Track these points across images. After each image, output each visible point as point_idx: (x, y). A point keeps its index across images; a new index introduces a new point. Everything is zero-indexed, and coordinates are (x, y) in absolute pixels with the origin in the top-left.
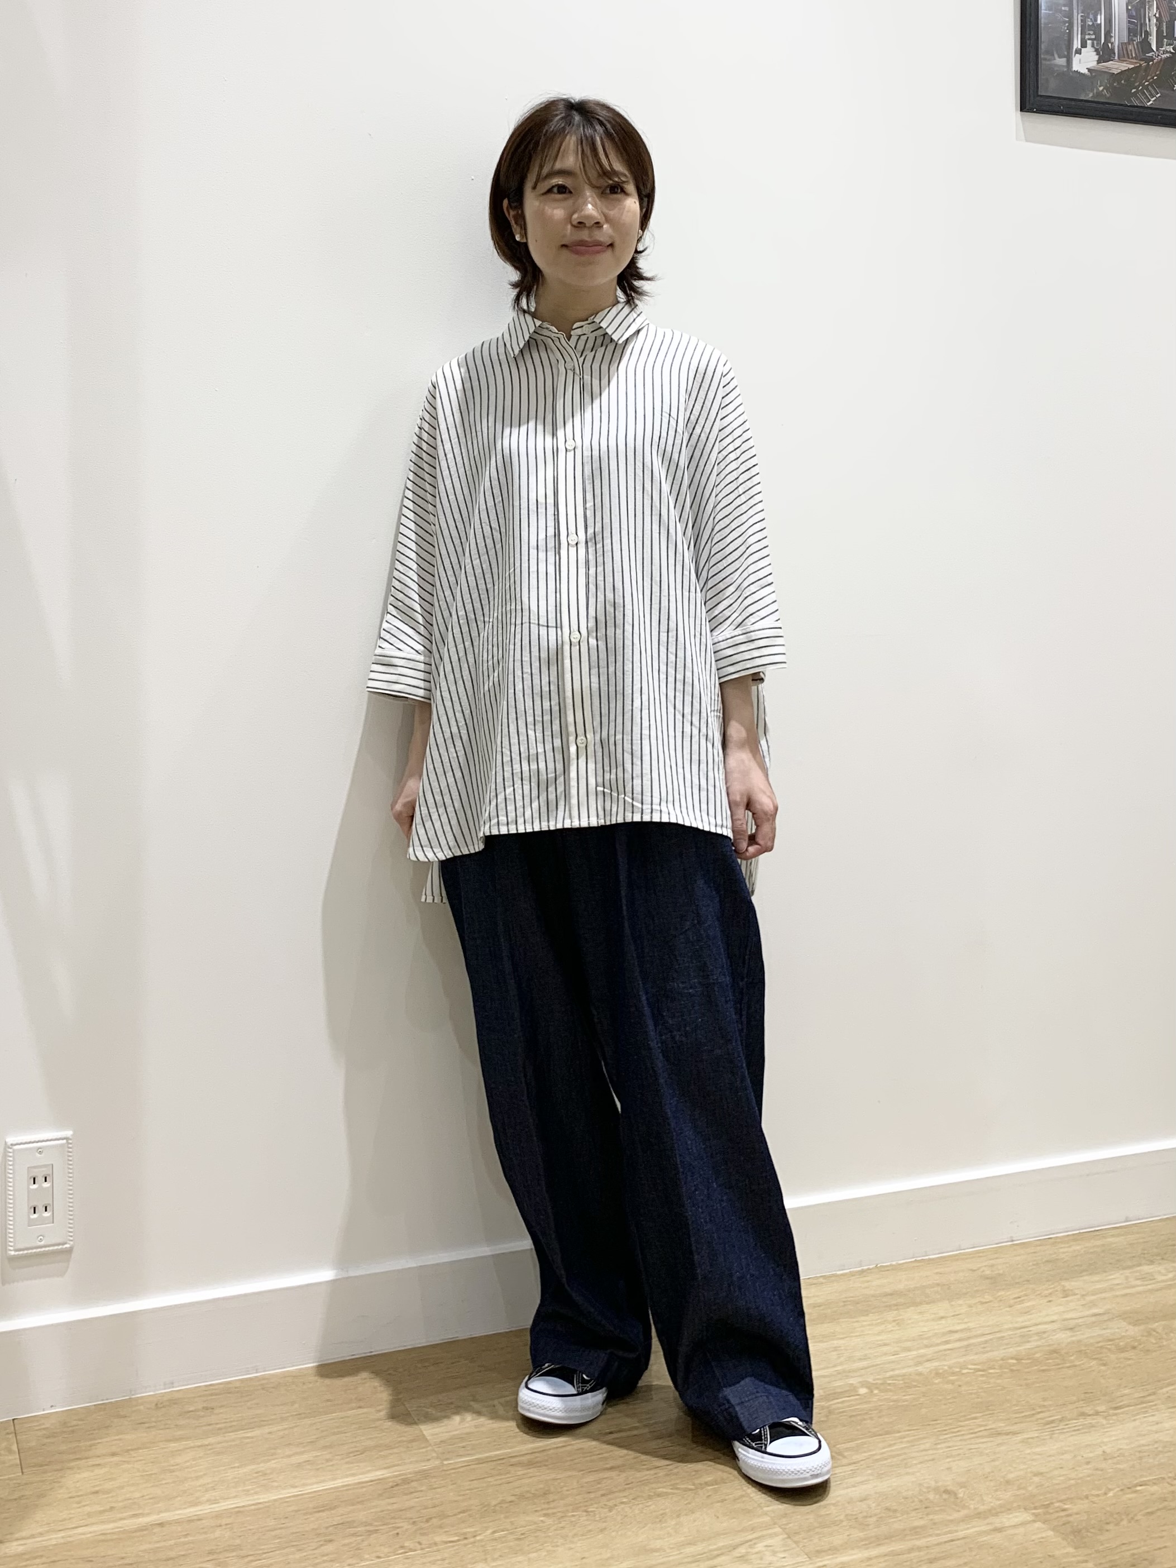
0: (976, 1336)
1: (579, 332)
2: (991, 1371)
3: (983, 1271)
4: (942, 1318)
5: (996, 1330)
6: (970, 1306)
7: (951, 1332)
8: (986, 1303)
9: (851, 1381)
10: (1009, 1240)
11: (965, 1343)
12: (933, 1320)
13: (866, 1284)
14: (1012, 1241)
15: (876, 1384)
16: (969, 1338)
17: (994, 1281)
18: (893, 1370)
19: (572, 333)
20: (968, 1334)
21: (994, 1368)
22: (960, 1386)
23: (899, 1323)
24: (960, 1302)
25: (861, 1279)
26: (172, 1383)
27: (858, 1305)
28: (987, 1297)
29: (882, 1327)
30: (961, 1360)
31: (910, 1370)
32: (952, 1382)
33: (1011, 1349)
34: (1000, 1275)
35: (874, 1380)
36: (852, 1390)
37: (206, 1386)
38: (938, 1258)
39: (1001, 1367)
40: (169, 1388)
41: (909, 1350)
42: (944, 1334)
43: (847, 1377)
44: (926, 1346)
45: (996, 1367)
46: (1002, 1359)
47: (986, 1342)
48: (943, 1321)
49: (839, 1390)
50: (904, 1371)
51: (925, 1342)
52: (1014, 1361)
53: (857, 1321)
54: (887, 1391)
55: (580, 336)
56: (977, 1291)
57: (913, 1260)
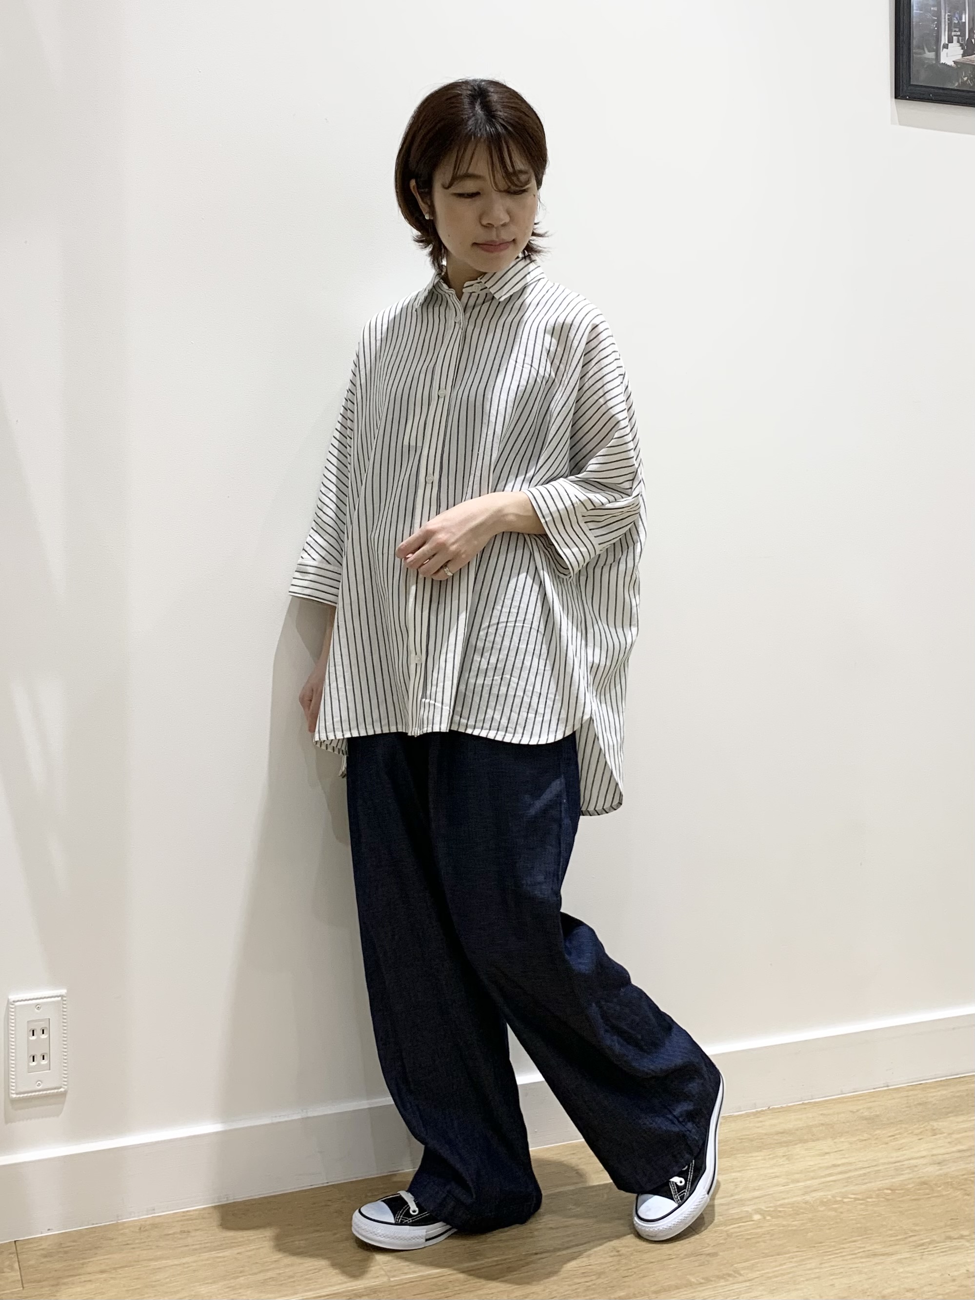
0: (856, 1170)
1: (470, 290)
2: (869, 1200)
3: (862, 1113)
4: (827, 1153)
5: (875, 1163)
6: (851, 1143)
7: (835, 1166)
8: (865, 1140)
9: (748, 1209)
10: (885, 1085)
11: (847, 1175)
12: (819, 1155)
13: (759, 1125)
14: (888, 1086)
15: (769, 1211)
16: (850, 1171)
17: (872, 1121)
18: (784, 1199)
19: (464, 290)
20: (850, 1168)
21: (871, 1198)
22: (842, 1213)
23: (789, 1158)
24: (842, 1140)
25: (756, 1119)
26: (154, 1210)
27: (753, 1142)
28: (866, 1136)
29: (775, 1161)
30: (843, 1190)
31: (799, 1199)
32: (835, 1210)
33: (887, 1181)
34: (877, 1116)
35: (767, 1208)
36: (748, 1217)
37: (184, 1212)
38: (823, 1101)
39: (878, 1196)
40: (152, 1214)
41: (798, 1181)
42: (828, 1168)
43: (744, 1205)
44: (813, 1178)
45: (874, 1196)
46: (879, 1190)
47: (865, 1174)
48: (827, 1157)
49: (736, 1217)
50: (794, 1199)
51: (812, 1174)
52: (889, 1192)
53: (752, 1157)
54: (779, 1217)
55: (471, 293)
56: (857, 1130)
57: (801, 1103)
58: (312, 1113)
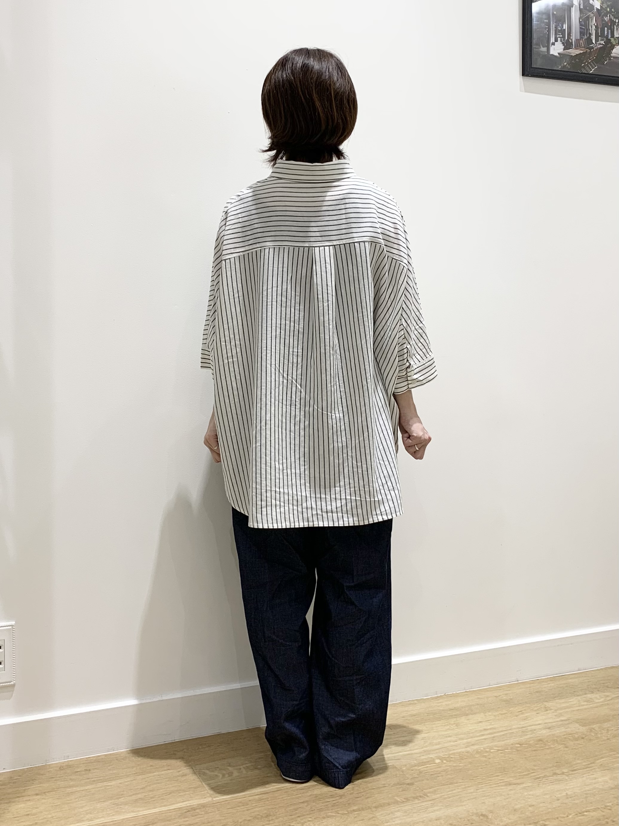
0: (498, 732)
2: (506, 751)
3: (502, 697)
4: (480, 722)
5: (509, 728)
6: (495, 716)
7: (485, 730)
8: (504, 714)
9: (431, 756)
10: (516, 680)
11: (493, 736)
12: (475, 723)
13: (440, 704)
14: (518, 681)
15: (445, 757)
16: (495, 733)
17: (508, 702)
18: (454, 750)
20: (494, 731)
21: (508, 749)
22: (490, 758)
23: (457, 725)
24: (490, 714)
25: (437, 701)
26: (68, 757)
27: (435, 715)
28: (504, 711)
29: (448, 727)
30: (490, 745)
31: (463, 750)
32: (485, 757)
33: (517, 739)
34: (511, 699)
35: (444, 755)
36: (432, 761)
37: (86, 758)
38: (478, 690)
39: (512, 748)
40: (67, 759)
41: (462, 739)
42: (481, 731)
43: (429, 754)
44: (472, 737)
45: (509, 748)
46: (512, 744)
47: (504, 735)
48: (480, 724)
49: (425, 761)
50: (460, 750)
51: (471, 735)
52: (519, 745)
53: (435, 724)
54: (450, 761)
56: (499, 708)
57: (465, 691)
58: (165, 698)
